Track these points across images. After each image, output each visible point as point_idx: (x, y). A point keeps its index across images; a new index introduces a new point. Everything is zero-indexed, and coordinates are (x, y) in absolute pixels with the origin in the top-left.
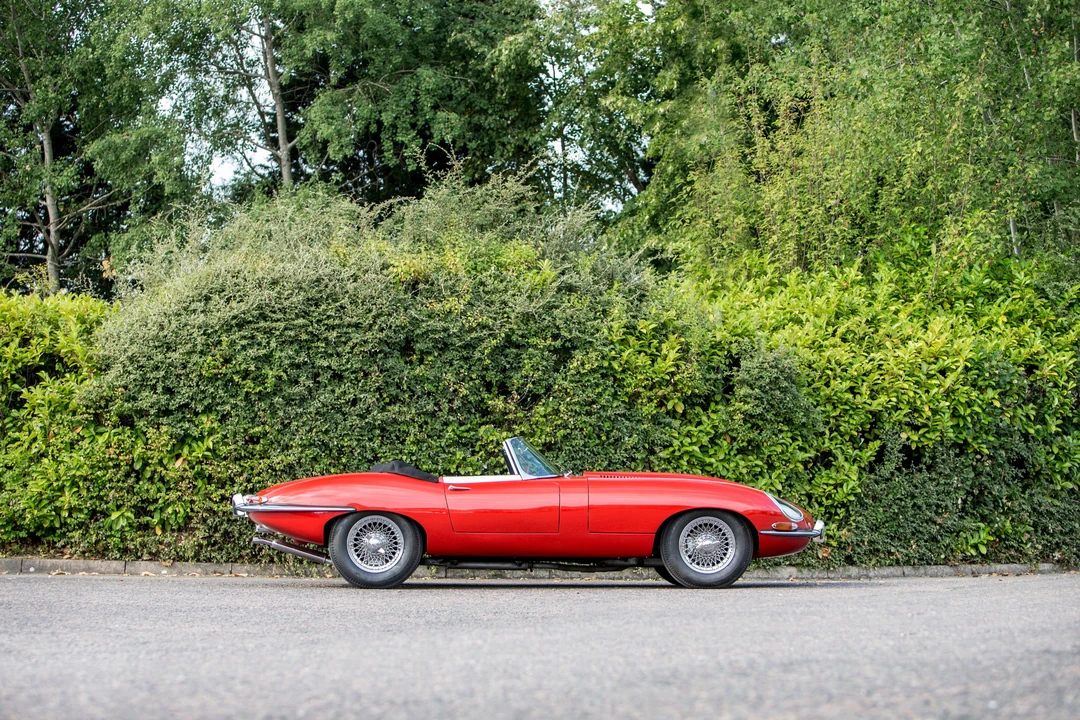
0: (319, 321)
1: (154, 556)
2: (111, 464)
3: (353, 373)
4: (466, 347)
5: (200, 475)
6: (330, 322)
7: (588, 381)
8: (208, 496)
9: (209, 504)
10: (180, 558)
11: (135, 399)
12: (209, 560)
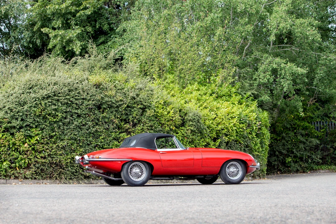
0: (73, 97)
1: (16, 178)
2: (3, 145)
3: (84, 115)
4: (117, 107)
5: (33, 149)
6: (77, 97)
7: (151, 119)
8: (36, 157)
9: (36, 159)
10: (26, 178)
11: (11, 123)
12: (35, 179)
